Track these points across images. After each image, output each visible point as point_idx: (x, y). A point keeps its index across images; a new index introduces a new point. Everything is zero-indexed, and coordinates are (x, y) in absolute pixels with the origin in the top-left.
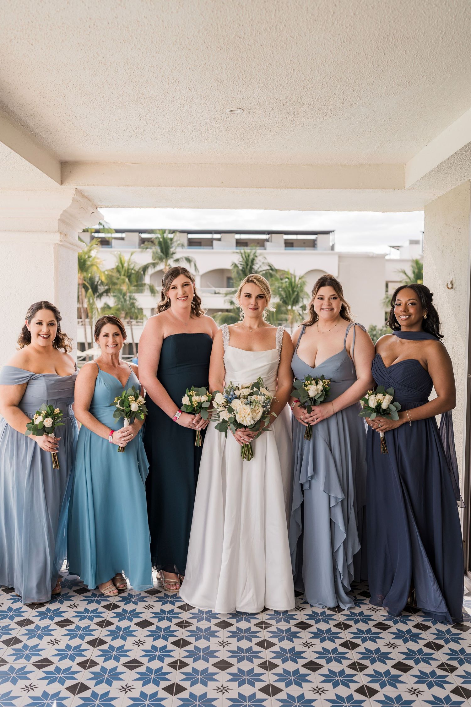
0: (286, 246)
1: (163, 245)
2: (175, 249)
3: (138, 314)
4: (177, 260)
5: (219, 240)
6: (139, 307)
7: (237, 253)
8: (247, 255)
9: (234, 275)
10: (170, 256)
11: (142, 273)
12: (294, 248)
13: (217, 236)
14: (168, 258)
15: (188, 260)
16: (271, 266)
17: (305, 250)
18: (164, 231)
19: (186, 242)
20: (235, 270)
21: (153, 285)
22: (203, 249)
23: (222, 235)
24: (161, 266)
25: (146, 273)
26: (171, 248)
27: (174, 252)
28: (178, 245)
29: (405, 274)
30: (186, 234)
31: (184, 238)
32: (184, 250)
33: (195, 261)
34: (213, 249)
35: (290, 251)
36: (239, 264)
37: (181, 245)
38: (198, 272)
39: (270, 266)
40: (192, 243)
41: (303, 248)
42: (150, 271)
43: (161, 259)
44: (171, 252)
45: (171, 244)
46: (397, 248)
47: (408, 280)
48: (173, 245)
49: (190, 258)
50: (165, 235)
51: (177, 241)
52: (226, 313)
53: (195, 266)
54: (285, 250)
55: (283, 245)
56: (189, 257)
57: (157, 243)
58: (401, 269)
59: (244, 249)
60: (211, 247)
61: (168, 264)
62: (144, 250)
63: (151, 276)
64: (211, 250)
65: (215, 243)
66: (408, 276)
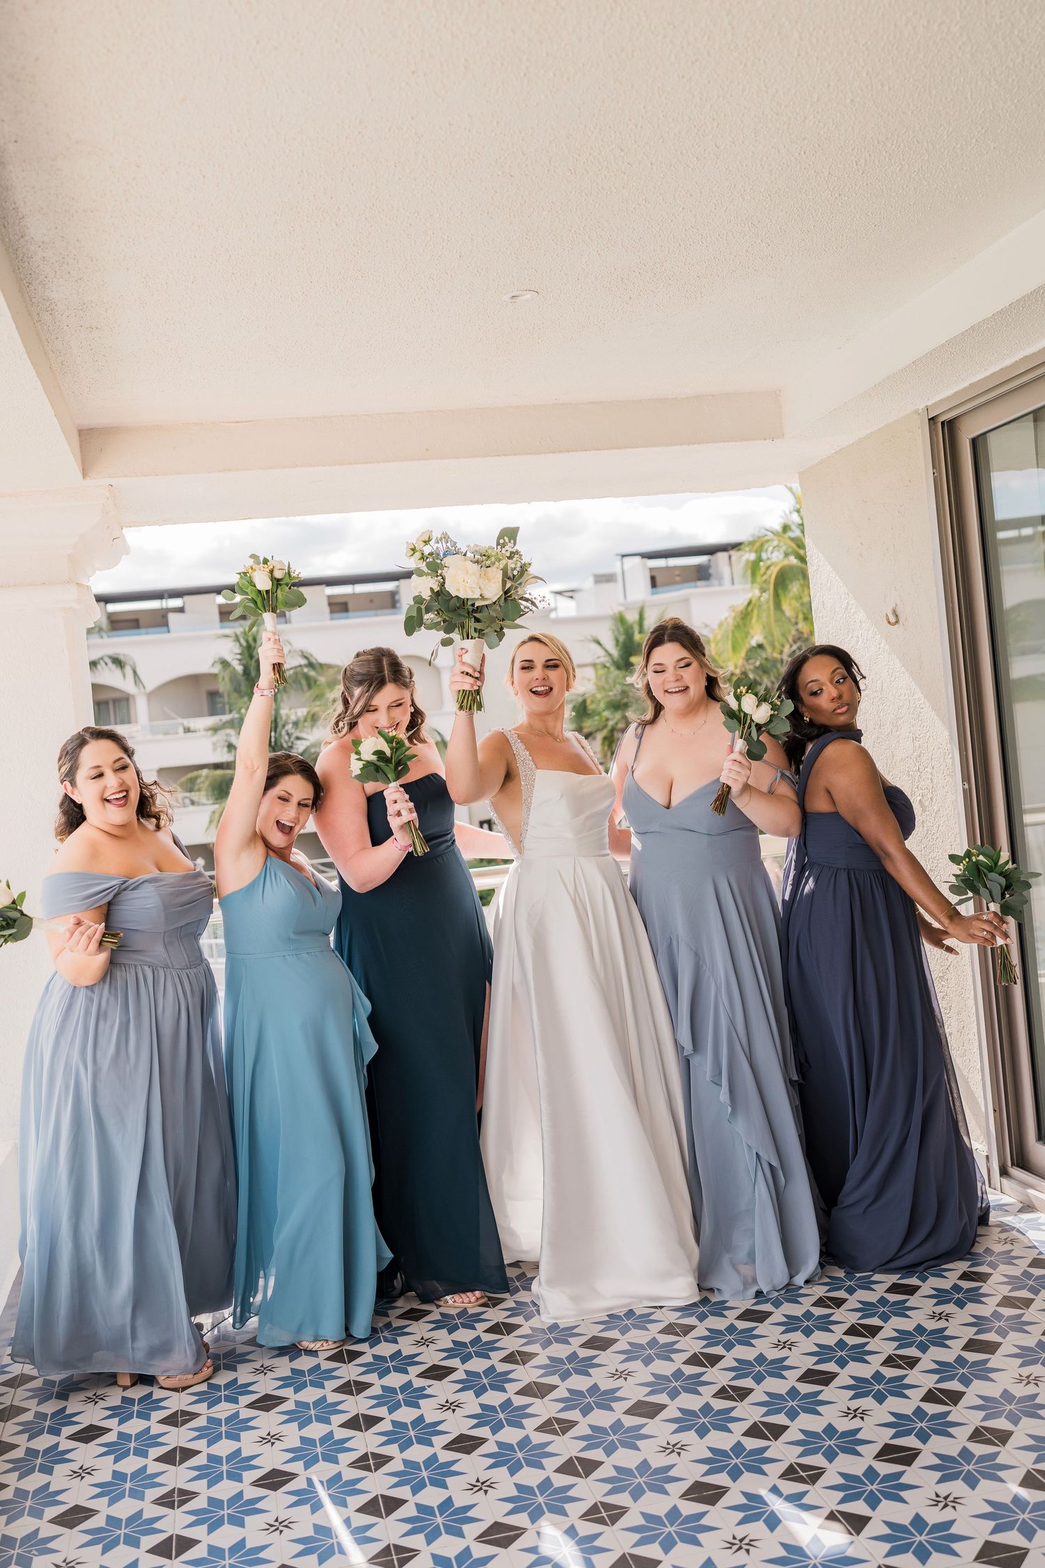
0: (332, 612)
4: (92, 665)
5: (181, 610)
7: (227, 636)
8: (250, 639)
9: (223, 686)
12: (350, 614)
13: (176, 603)
15: (118, 662)
16: (309, 656)
17: (376, 615)
19: (104, 623)
20: (227, 674)
22: (147, 634)
23: (187, 598)
28: (92, 630)
29: (599, 643)
30: (102, 604)
31: (100, 615)
32: (105, 640)
33: (134, 663)
34: (169, 632)
35: (343, 622)
36: (233, 659)
37: (96, 631)
38: (144, 687)
39: (306, 657)
40: (118, 623)
41: (372, 612)
46: (570, 594)
47: (607, 659)
49: (122, 658)
52: (219, 772)
53: (135, 672)
54: (332, 619)
55: (327, 609)
56: (119, 654)
58: (592, 636)
59: (241, 626)
60: (165, 629)
64: (166, 636)
65: (172, 617)
66: (606, 651)
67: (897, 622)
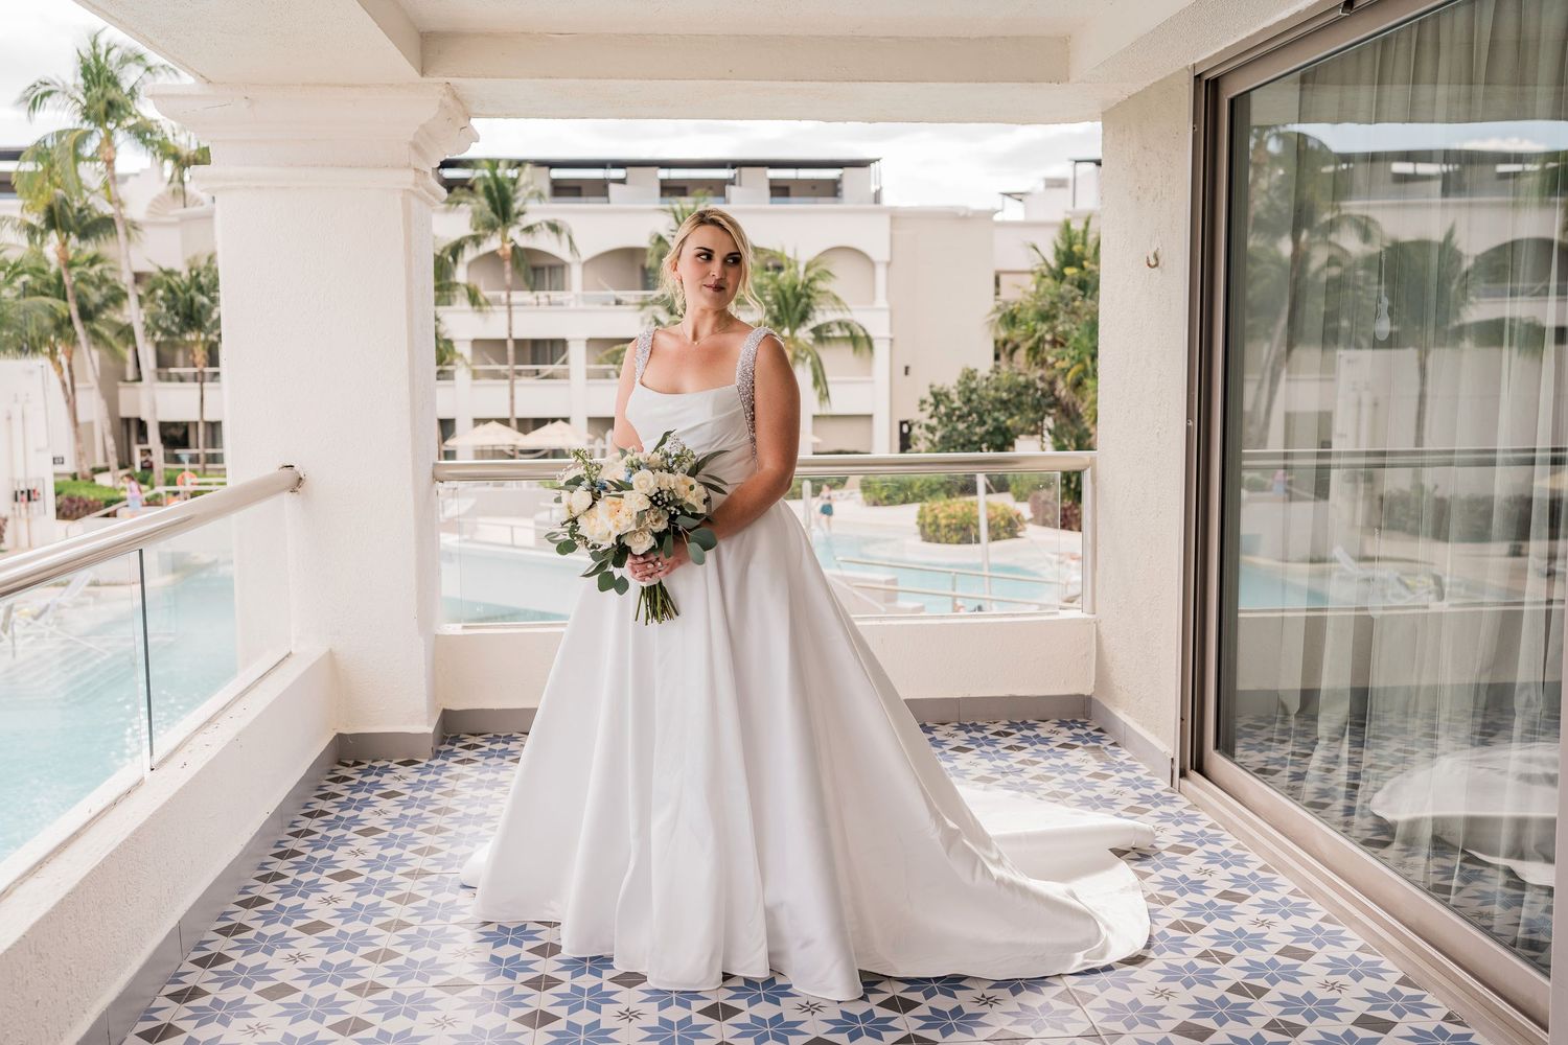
0: (772, 195)
1: (496, 194)
2: (524, 203)
3: (445, 351)
4: (529, 229)
5: (622, 181)
6: (446, 337)
7: (664, 210)
9: (655, 262)
10: (513, 219)
11: (451, 259)
12: (792, 199)
13: (619, 173)
14: (508, 224)
15: (554, 228)
17: (816, 203)
18: (494, 164)
19: (546, 188)
20: (661, 249)
21: (475, 287)
22: (587, 202)
23: (629, 170)
24: (493, 243)
25: (459, 259)
26: (515, 201)
27: (522, 210)
28: (531, 194)
29: (1036, 249)
30: (546, 169)
31: (542, 180)
32: (544, 206)
33: (570, 230)
34: (609, 202)
35: (783, 206)
37: (536, 195)
38: (579, 255)
40: (560, 189)
41: (812, 199)
42: (469, 254)
43: (492, 227)
44: (516, 211)
45: (515, 191)
46: (1020, 197)
47: (1044, 268)
48: (518, 195)
49: (559, 224)
50: (499, 173)
51: (526, 185)
53: (570, 238)
54: (772, 203)
55: (767, 192)
56: (556, 220)
57: (480, 187)
58: (1031, 242)
59: (678, 203)
60: (605, 199)
61: (508, 239)
62: (454, 206)
63: (470, 265)
64: (606, 206)
65: (613, 187)
66: (1044, 259)
67: (1156, 265)
